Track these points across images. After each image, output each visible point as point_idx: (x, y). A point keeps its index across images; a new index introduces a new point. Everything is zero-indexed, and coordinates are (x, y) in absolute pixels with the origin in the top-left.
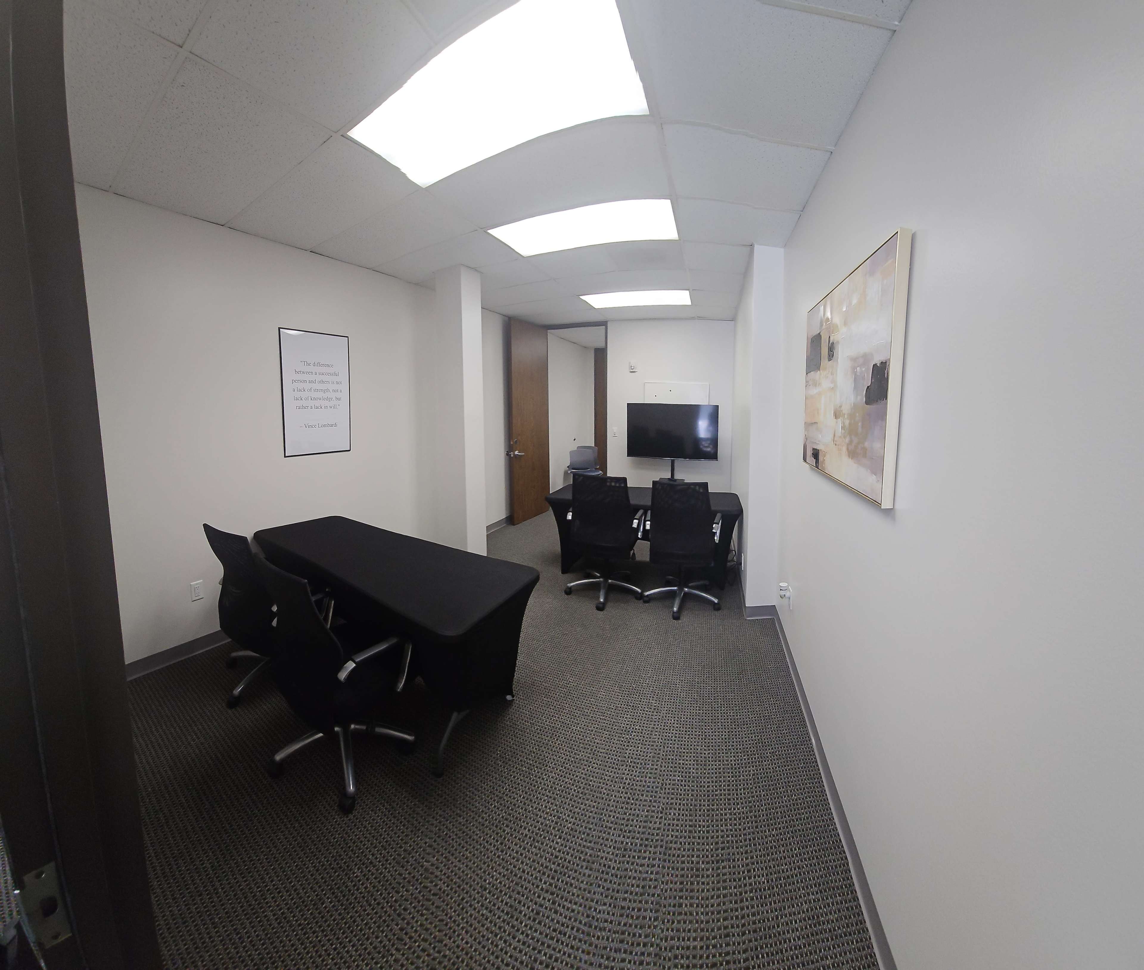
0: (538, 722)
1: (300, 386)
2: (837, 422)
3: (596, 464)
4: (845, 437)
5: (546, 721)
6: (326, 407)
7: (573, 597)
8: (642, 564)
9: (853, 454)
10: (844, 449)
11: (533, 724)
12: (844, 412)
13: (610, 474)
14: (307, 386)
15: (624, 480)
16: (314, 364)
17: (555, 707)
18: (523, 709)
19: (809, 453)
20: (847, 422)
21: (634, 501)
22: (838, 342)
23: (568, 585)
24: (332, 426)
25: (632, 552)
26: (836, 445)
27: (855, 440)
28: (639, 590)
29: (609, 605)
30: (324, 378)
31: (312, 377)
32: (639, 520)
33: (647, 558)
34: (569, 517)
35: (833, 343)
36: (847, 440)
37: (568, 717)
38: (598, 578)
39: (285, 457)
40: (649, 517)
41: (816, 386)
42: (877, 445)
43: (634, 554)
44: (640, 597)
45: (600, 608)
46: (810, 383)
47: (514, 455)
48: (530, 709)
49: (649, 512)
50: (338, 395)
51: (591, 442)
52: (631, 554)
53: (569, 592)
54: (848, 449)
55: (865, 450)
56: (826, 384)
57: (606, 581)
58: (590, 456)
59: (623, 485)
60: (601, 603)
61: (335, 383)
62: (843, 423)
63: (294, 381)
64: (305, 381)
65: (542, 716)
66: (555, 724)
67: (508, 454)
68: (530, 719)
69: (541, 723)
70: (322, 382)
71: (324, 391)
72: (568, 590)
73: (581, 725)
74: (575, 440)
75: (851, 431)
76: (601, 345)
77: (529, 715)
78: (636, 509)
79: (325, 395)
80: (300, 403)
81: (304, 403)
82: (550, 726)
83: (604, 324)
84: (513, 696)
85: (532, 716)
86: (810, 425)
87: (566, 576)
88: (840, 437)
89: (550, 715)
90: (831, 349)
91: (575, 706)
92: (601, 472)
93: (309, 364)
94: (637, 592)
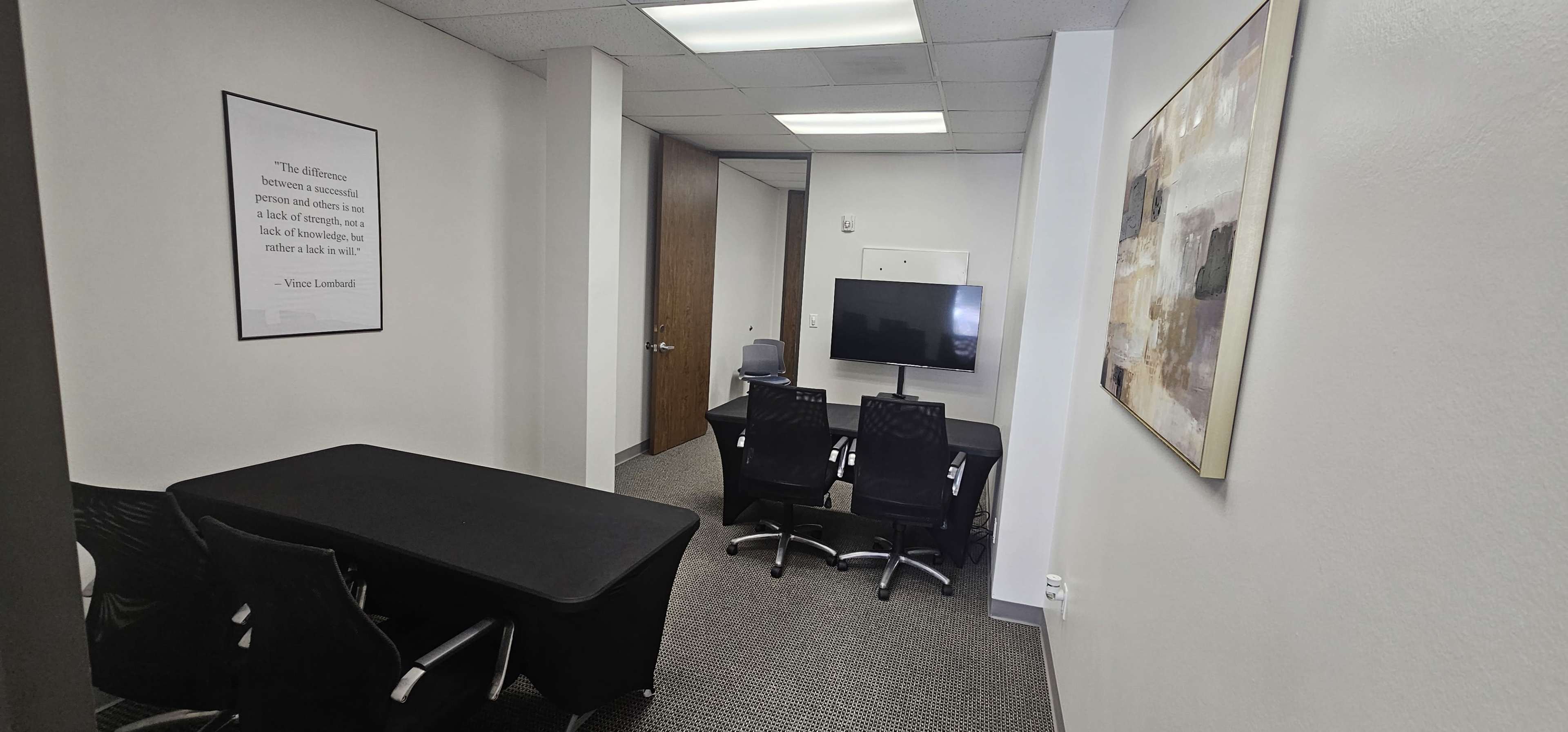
0: (688, 723)
1: (276, 208)
2: (1152, 325)
3: (780, 368)
4: (1161, 351)
5: (698, 721)
6: (332, 251)
7: (738, 559)
8: (839, 516)
9: (1169, 381)
10: (1158, 370)
11: (681, 725)
12: (1163, 309)
13: (800, 384)
14: (291, 209)
15: (822, 393)
16: (306, 171)
17: (710, 703)
18: (667, 708)
19: (1110, 374)
20: (1167, 326)
21: (833, 423)
22: (1168, 190)
23: (733, 541)
24: (343, 285)
25: (826, 496)
26: (1147, 363)
27: (1175, 358)
28: (834, 552)
29: (788, 570)
30: (329, 199)
31: (303, 195)
32: (840, 451)
33: (847, 508)
34: (741, 443)
35: (1161, 192)
36: (1164, 356)
37: (728, 716)
38: (775, 531)
39: (240, 338)
40: (853, 448)
41: (1130, 263)
42: (1204, 369)
43: (829, 499)
44: (834, 562)
45: (777, 574)
46: (1124, 257)
47: (659, 349)
48: (677, 706)
49: (855, 442)
50: (357, 231)
51: (774, 333)
52: (825, 500)
53: (733, 550)
54: (1163, 372)
55: (1186, 374)
56: (1144, 260)
57: (786, 535)
58: (773, 355)
59: (820, 401)
60: (776, 566)
61: (351, 209)
62: (1162, 327)
63: (259, 198)
64: (285, 201)
65: (693, 715)
66: (710, 724)
67: (648, 347)
68: (676, 719)
69: (692, 724)
70: (321, 204)
71: (328, 222)
72: (732, 548)
73: (745, 725)
74: (751, 329)
75: (1169, 341)
76: (801, 186)
77: (675, 715)
78: (836, 435)
79: (330, 230)
80: (274, 240)
81: (286, 241)
82: (703, 727)
83: (806, 156)
84: (653, 691)
85: (679, 716)
86: (1116, 328)
87: (731, 529)
88: (1155, 350)
89: (703, 714)
90: (1158, 202)
91: (737, 702)
92: (788, 380)
93: (295, 170)
94: (831, 555)
